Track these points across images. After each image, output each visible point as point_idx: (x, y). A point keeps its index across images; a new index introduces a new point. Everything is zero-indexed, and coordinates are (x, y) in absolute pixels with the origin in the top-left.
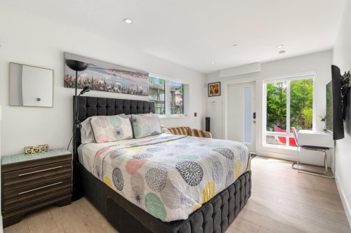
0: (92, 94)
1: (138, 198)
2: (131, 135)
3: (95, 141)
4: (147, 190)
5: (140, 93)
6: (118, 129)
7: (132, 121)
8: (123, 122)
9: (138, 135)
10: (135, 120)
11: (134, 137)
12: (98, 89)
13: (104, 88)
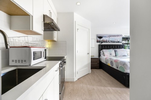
0: (103, 44)
1: (117, 68)
2: (115, 55)
3: (104, 56)
4: (120, 66)
5: (119, 42)
6: (111, 53)
7: (115, 51)
8: (112, 51)
9: (117, 55)
10: (116, 51)
11: (116, 56)
12: (105, 42)
13: (106, 42)
